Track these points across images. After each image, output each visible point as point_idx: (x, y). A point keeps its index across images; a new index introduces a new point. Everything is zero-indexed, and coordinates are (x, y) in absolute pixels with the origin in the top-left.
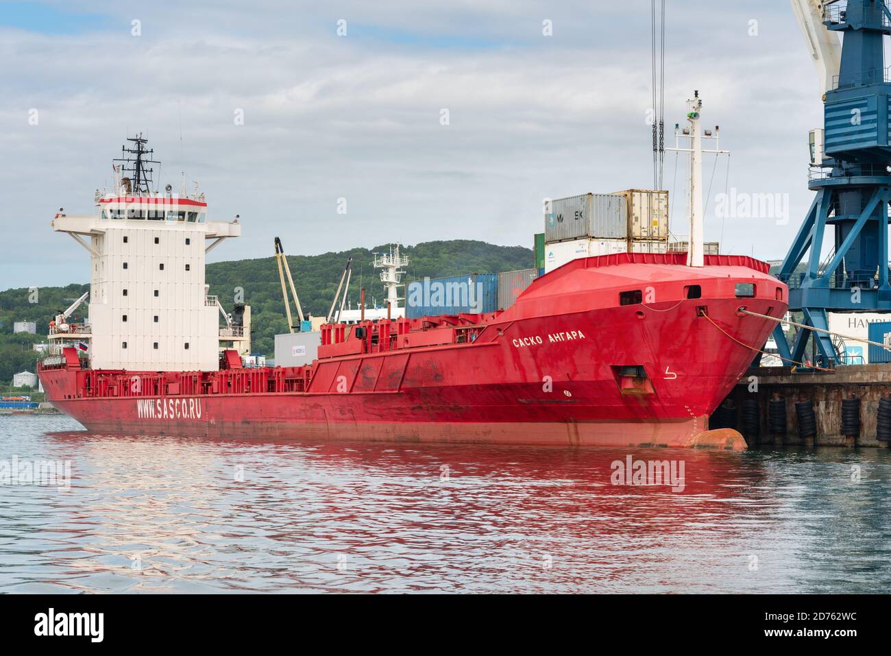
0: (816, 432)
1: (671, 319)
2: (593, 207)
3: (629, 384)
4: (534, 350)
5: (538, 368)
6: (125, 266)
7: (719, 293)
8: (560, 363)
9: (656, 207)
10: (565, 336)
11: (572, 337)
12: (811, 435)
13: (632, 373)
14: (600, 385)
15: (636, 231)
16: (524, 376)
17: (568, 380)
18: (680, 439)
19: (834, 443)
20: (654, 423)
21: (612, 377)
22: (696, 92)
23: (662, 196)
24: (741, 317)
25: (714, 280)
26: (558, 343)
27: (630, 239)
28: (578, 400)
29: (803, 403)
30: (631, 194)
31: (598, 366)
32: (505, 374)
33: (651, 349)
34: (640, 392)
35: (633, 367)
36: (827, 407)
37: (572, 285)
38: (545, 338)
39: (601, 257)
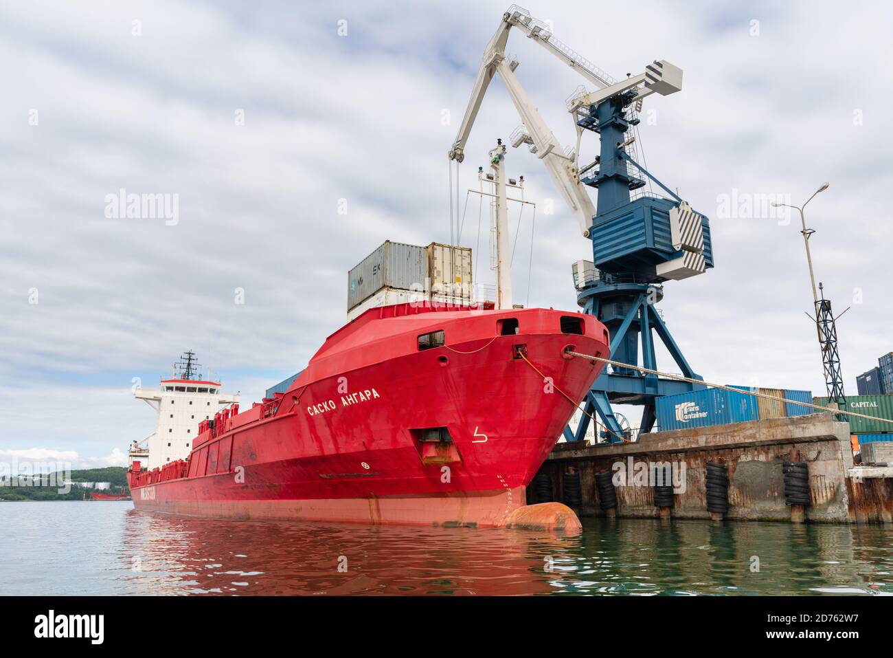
0: (617, 504)
2: (390, 255)
3: (432, 452)
4: (328, 416)
5: (334, 437)
6: (172, 416)
7: (541, 327)
8: (355, 430)
9: (458, 263)
10: (358, 397)
11: (367, 398)
12: (612, 507)
13: (435, 437)
14: (397, 453)
16: (321, 449)
17: (364, 449)
18: (492, 516)
19: (641, 515)
20: (461, 497)
21: (411, 443)
22: (499, 140)
23: (465, 253)
24: (568, 359)
25: (534, 312)
26: (352, 407)
27: (432, 293)
28: (376, 473)
29: (603, 474)
30: (433, 247)
31: (395, 430)
32: (304, 447)
33: (456, 405)
34: (443, 460)
35: (436, 430)
38: (338, 402)
39: (398, 306)
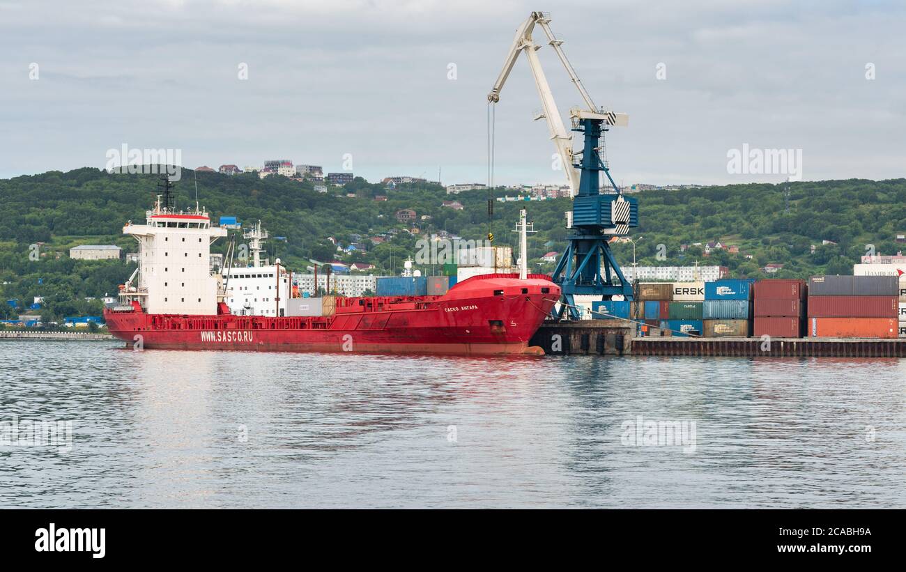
1: (516, 301)
3: (495, 328)
4: (454, 313)
5: (456, 321)
6: (166, 254)
7: (535, 291)
8: (466, 319)
9: (506, 253)
10: (469, 308)
11: (472, 308)
13: (497, 323)
14: (482, 328)
15: (498, 264)
16: (448, 324)
17: (468, 326)
18: (516, 350)
20: (506, 344)
21: (489, 325)
24: (543, 301)
25: (532, 287)
26: (466, 311)
27: (496, 267)
28: (472, 335)
31: (483, 320)
32: (440, 323)
33: (506, 314)
34: (500, 331)
35: (498, 321)
36: (575, 337)
37: (473, 287)
38: (460, 308)
39: (484, 275)
